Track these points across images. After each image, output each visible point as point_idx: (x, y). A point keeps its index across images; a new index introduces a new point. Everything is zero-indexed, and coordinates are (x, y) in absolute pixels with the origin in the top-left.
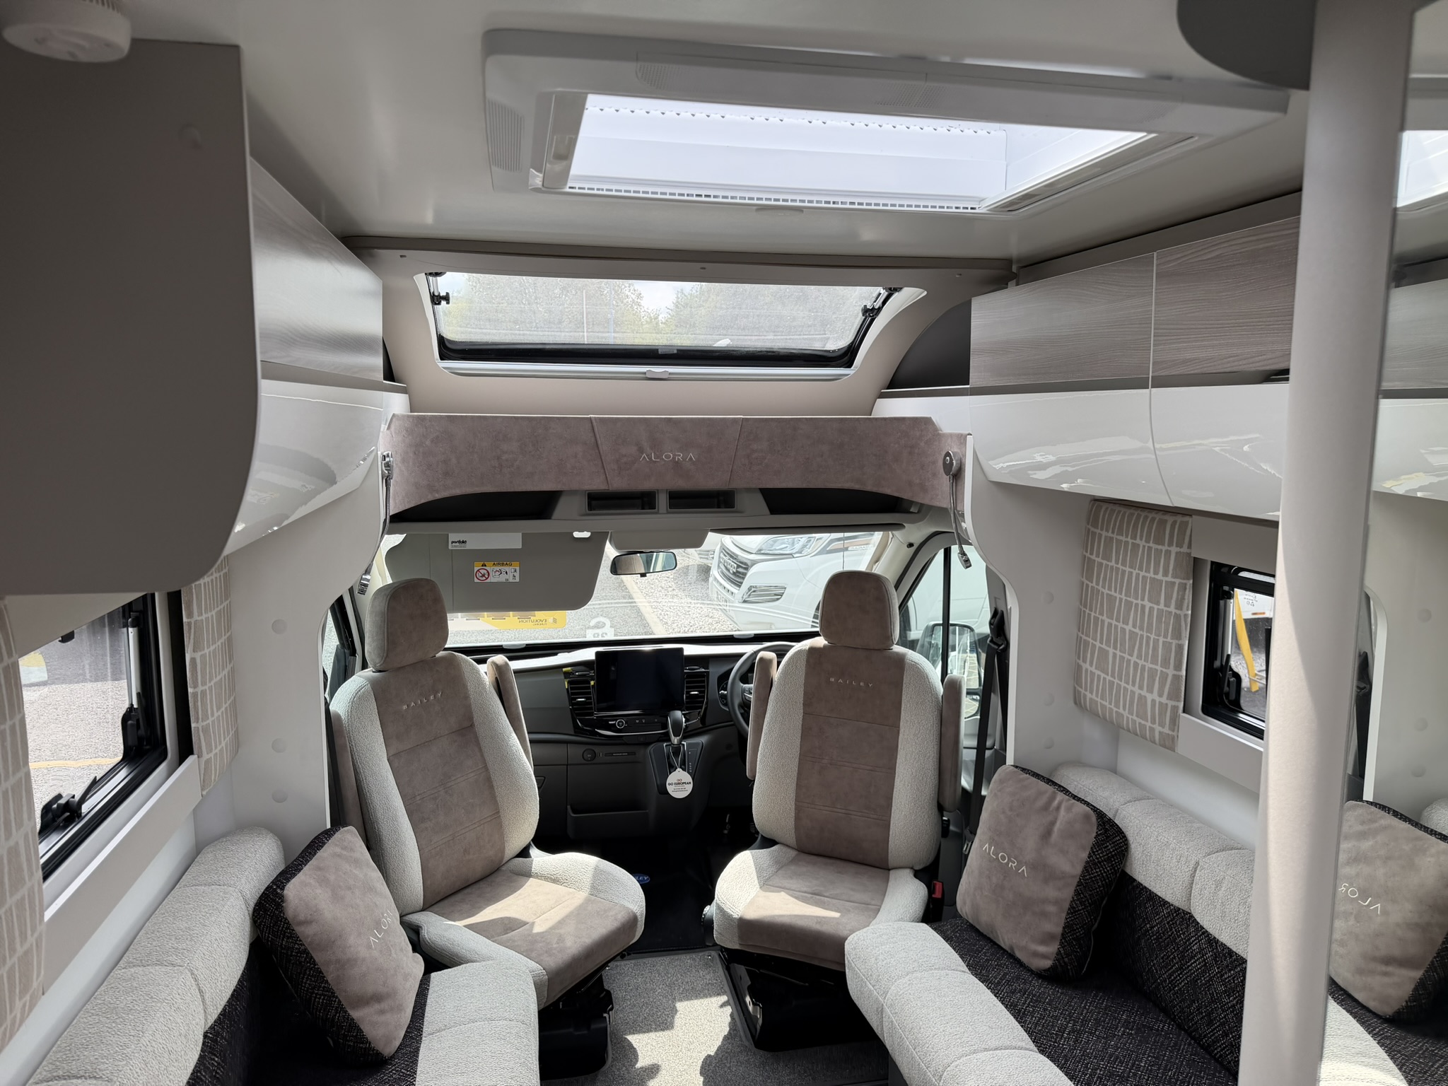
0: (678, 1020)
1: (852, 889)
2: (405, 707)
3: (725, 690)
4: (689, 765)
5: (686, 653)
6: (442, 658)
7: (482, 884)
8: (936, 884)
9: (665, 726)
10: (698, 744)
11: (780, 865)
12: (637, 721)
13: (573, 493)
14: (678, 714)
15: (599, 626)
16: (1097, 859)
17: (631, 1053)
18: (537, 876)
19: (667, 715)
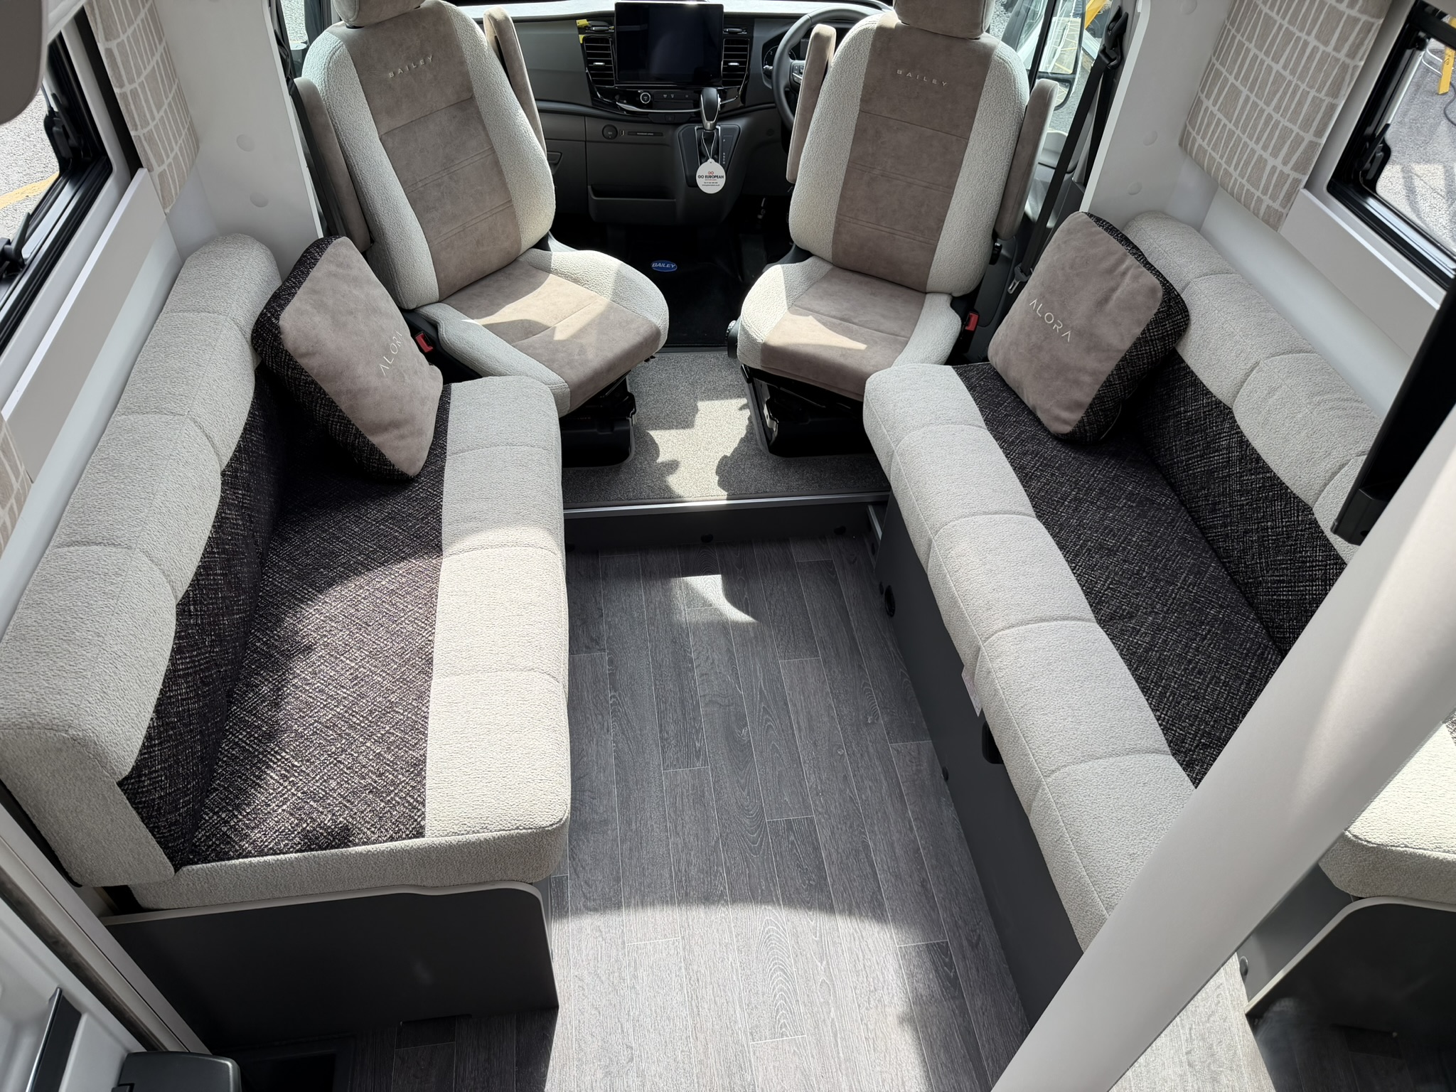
1: (883, 316)
2: (391, 75)
3: (771, 64)
4: (722, 155)
5: (726, 9)
6: (429, 10)
7: (500, 276)
8: (972, 316)
9: (697, 105)
10: (733, 130)
11: (812, 282)
12: (665, 96)
14: (713, 92)
16: (1151, 336)
17: (651, 447)
18: (557, 273)
19: (699, 92)
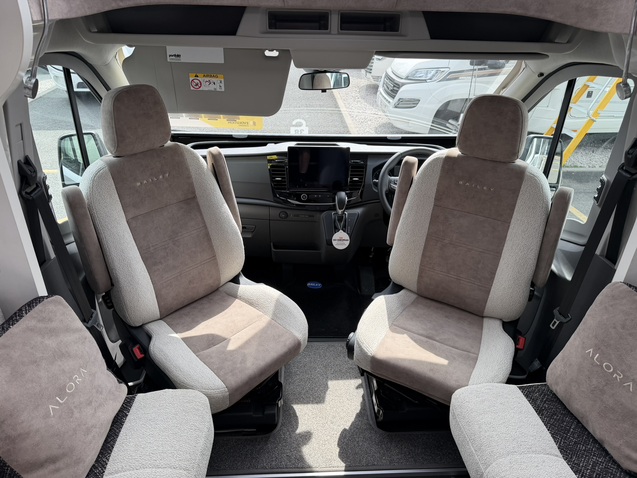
0: (329, 396)
2: (139, 184)
3: (377, 179)
4: (348, 228)
5: (351, 150)
6: (169, 148)
8: (520, 338)
9: (334, 201)
10: (355, 214)
11: (405, 307)
12: (316, 196)
13: (256, 9)
14: (343, 194)
15: (300, 125)
17: (293, 419)
18: (241, 299)
19: (335, 194)
